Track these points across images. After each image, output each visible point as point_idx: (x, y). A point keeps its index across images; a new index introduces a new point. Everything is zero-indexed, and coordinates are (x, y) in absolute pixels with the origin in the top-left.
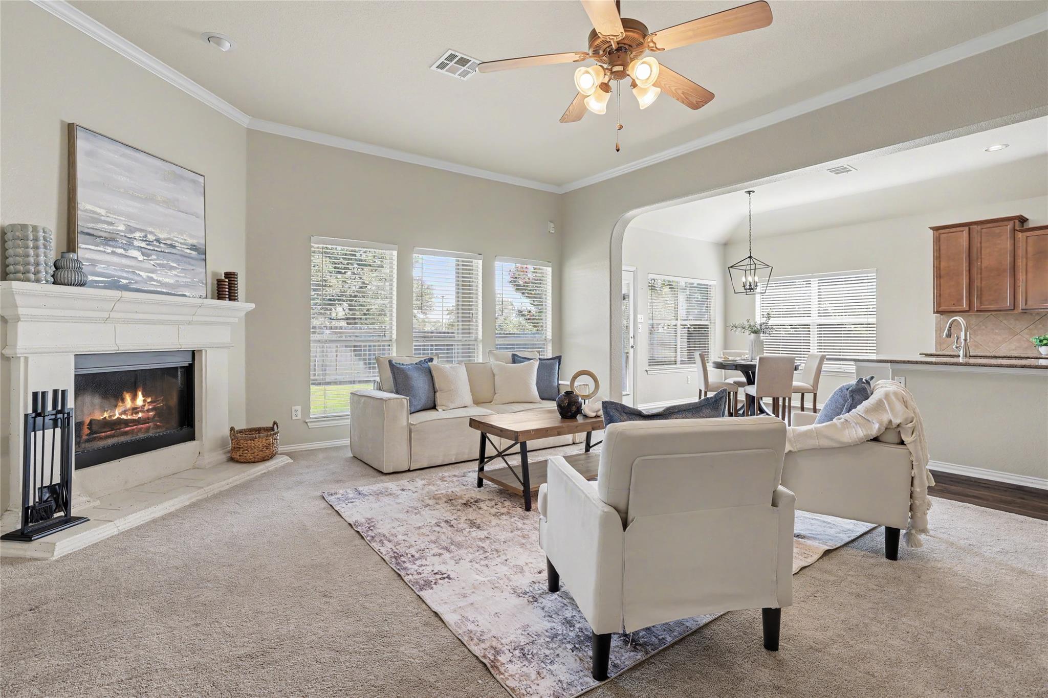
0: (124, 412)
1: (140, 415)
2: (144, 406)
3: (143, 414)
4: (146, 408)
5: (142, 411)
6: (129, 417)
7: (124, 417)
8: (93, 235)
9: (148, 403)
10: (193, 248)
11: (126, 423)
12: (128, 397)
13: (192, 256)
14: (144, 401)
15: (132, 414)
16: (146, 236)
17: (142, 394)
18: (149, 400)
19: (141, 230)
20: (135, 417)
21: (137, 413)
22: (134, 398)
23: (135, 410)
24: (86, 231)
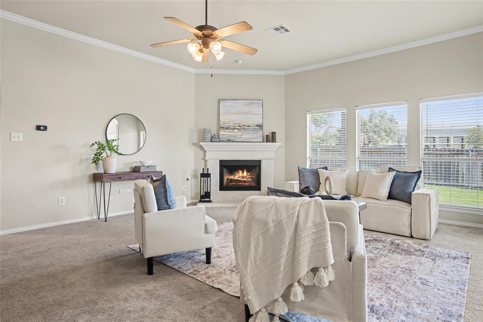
0: (239, 177)
1: (245, 179)
2: (247, 176)
3: (246, 179)
4: (248, 177)
5: (246, 178)
6: (241, 179)
7: (239, 179)
8: (223, 128)
9: (249, 175)
10: (258, 126)
11: (240, 181)
12: (241, 172)
13: (257, 128)
14: (247, 174)
15: (242, 179)
16: (240, 125)
17: (246, 171)
18: (249, 174)
19: (238, 123)
20: (243, 180)
21: (244, 178)
22: (243, 173)
23: (243, 177)
24: (222, 127)
